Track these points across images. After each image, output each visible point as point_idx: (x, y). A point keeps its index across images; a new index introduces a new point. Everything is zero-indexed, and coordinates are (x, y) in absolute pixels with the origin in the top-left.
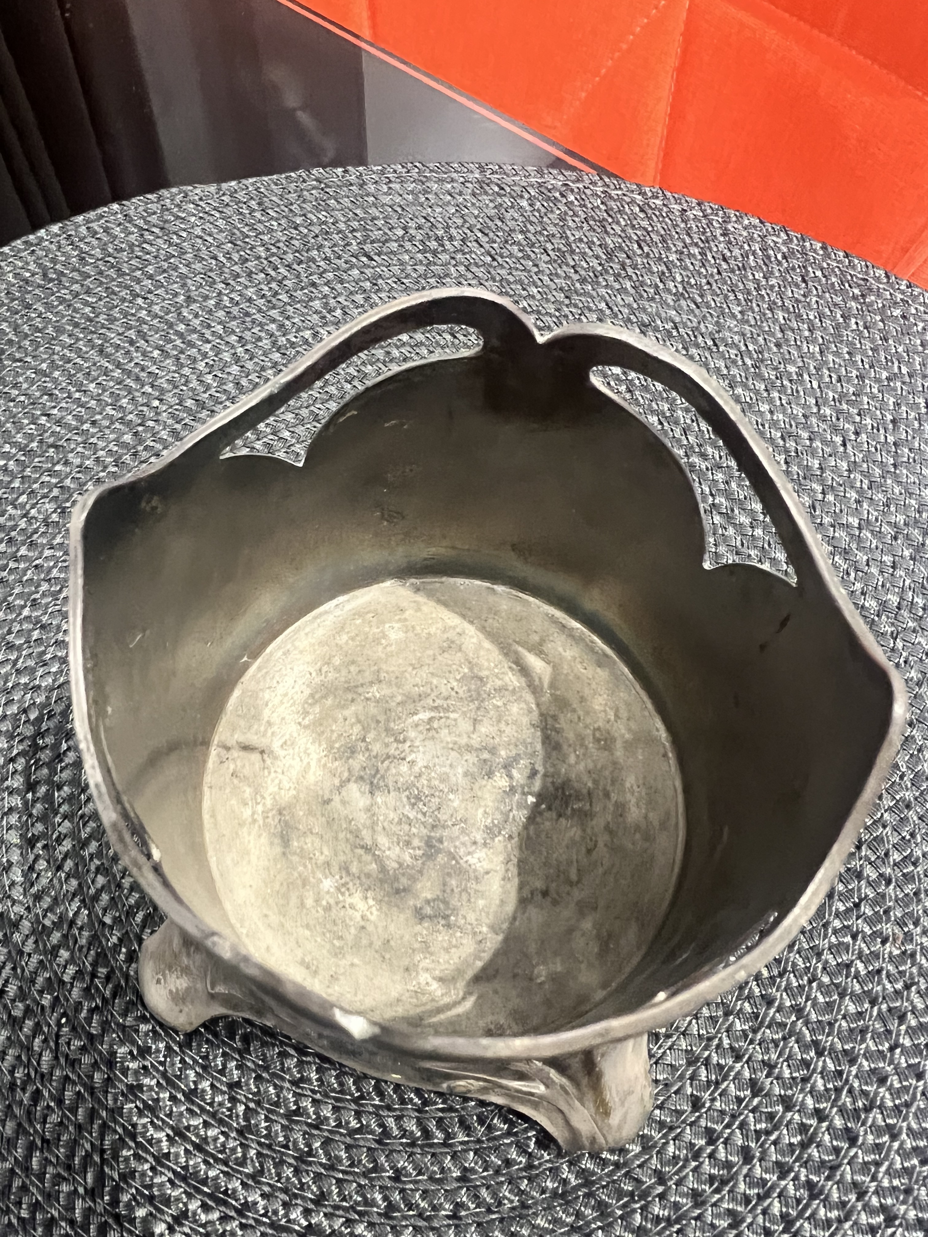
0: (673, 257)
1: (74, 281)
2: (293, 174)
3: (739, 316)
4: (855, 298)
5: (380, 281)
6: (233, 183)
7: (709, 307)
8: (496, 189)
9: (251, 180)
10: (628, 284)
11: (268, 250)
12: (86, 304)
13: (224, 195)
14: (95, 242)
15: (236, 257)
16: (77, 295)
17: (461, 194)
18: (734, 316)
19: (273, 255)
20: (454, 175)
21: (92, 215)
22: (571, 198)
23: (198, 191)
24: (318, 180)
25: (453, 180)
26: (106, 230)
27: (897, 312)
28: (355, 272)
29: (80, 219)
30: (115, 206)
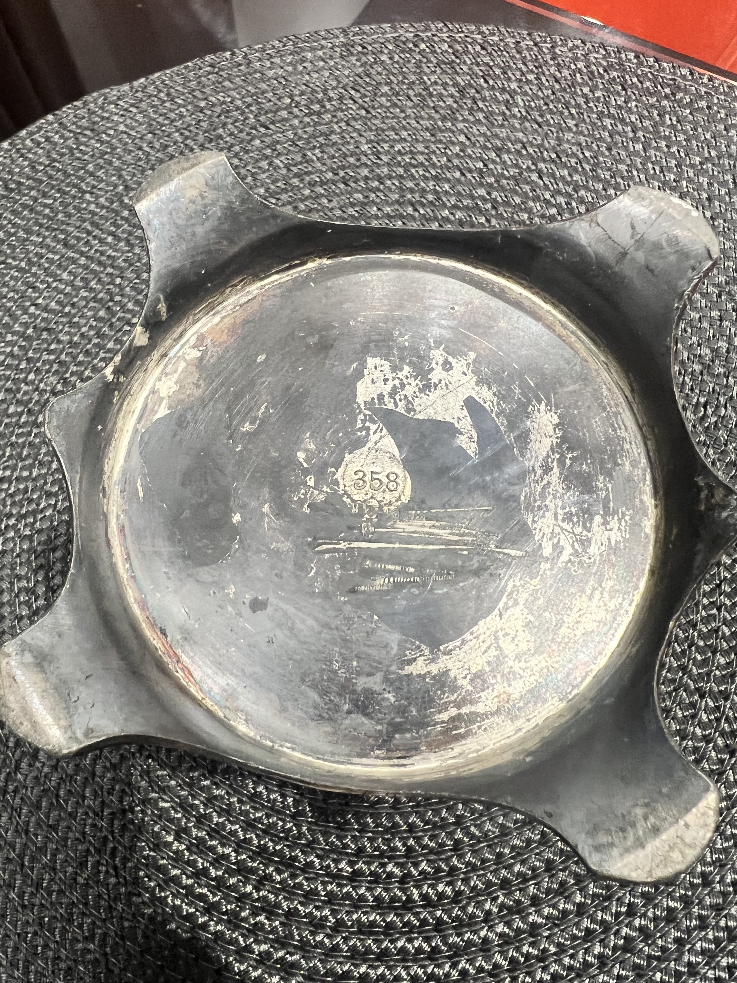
0: (514, 86)
1: (31, 188)
2: (190, 64)
3: (574, 129)
4: (666, 97)
5: (279, 147)
6: (142, 80)
7: (549, 125)
8: (360, 49)
9: (157, 75)
10: (481, 116)
11: (182, 134)
12: (46, 206)
13: (137, 91)
14: (40, 151)
15: (157, 145)
16: (35, 200)
17: (331, 58)
18: (570, 129)
19: (187, 138)
20: (323, 42)
21: (32, 128)
22: (423, 46)
23: (115, 92)
24: (212, 66)
25: (323, 47)
26: (48, 139)
27: (703, 104)
28: (257, 142)
29: (23, 133)
30: (50, 117)
